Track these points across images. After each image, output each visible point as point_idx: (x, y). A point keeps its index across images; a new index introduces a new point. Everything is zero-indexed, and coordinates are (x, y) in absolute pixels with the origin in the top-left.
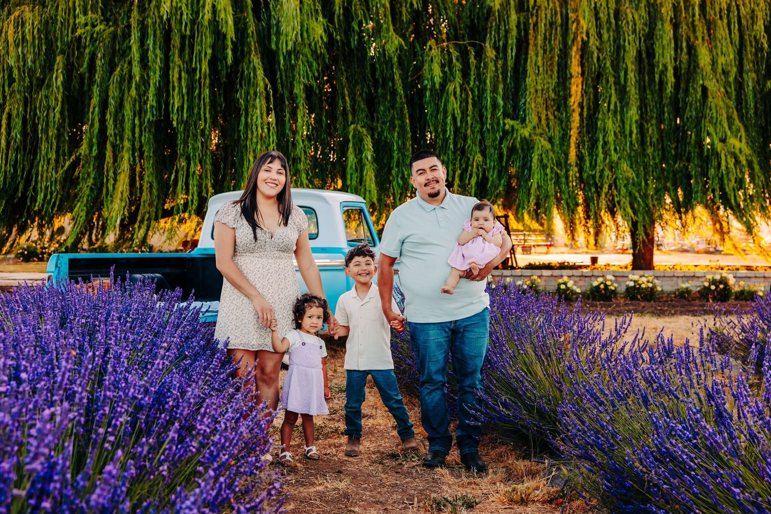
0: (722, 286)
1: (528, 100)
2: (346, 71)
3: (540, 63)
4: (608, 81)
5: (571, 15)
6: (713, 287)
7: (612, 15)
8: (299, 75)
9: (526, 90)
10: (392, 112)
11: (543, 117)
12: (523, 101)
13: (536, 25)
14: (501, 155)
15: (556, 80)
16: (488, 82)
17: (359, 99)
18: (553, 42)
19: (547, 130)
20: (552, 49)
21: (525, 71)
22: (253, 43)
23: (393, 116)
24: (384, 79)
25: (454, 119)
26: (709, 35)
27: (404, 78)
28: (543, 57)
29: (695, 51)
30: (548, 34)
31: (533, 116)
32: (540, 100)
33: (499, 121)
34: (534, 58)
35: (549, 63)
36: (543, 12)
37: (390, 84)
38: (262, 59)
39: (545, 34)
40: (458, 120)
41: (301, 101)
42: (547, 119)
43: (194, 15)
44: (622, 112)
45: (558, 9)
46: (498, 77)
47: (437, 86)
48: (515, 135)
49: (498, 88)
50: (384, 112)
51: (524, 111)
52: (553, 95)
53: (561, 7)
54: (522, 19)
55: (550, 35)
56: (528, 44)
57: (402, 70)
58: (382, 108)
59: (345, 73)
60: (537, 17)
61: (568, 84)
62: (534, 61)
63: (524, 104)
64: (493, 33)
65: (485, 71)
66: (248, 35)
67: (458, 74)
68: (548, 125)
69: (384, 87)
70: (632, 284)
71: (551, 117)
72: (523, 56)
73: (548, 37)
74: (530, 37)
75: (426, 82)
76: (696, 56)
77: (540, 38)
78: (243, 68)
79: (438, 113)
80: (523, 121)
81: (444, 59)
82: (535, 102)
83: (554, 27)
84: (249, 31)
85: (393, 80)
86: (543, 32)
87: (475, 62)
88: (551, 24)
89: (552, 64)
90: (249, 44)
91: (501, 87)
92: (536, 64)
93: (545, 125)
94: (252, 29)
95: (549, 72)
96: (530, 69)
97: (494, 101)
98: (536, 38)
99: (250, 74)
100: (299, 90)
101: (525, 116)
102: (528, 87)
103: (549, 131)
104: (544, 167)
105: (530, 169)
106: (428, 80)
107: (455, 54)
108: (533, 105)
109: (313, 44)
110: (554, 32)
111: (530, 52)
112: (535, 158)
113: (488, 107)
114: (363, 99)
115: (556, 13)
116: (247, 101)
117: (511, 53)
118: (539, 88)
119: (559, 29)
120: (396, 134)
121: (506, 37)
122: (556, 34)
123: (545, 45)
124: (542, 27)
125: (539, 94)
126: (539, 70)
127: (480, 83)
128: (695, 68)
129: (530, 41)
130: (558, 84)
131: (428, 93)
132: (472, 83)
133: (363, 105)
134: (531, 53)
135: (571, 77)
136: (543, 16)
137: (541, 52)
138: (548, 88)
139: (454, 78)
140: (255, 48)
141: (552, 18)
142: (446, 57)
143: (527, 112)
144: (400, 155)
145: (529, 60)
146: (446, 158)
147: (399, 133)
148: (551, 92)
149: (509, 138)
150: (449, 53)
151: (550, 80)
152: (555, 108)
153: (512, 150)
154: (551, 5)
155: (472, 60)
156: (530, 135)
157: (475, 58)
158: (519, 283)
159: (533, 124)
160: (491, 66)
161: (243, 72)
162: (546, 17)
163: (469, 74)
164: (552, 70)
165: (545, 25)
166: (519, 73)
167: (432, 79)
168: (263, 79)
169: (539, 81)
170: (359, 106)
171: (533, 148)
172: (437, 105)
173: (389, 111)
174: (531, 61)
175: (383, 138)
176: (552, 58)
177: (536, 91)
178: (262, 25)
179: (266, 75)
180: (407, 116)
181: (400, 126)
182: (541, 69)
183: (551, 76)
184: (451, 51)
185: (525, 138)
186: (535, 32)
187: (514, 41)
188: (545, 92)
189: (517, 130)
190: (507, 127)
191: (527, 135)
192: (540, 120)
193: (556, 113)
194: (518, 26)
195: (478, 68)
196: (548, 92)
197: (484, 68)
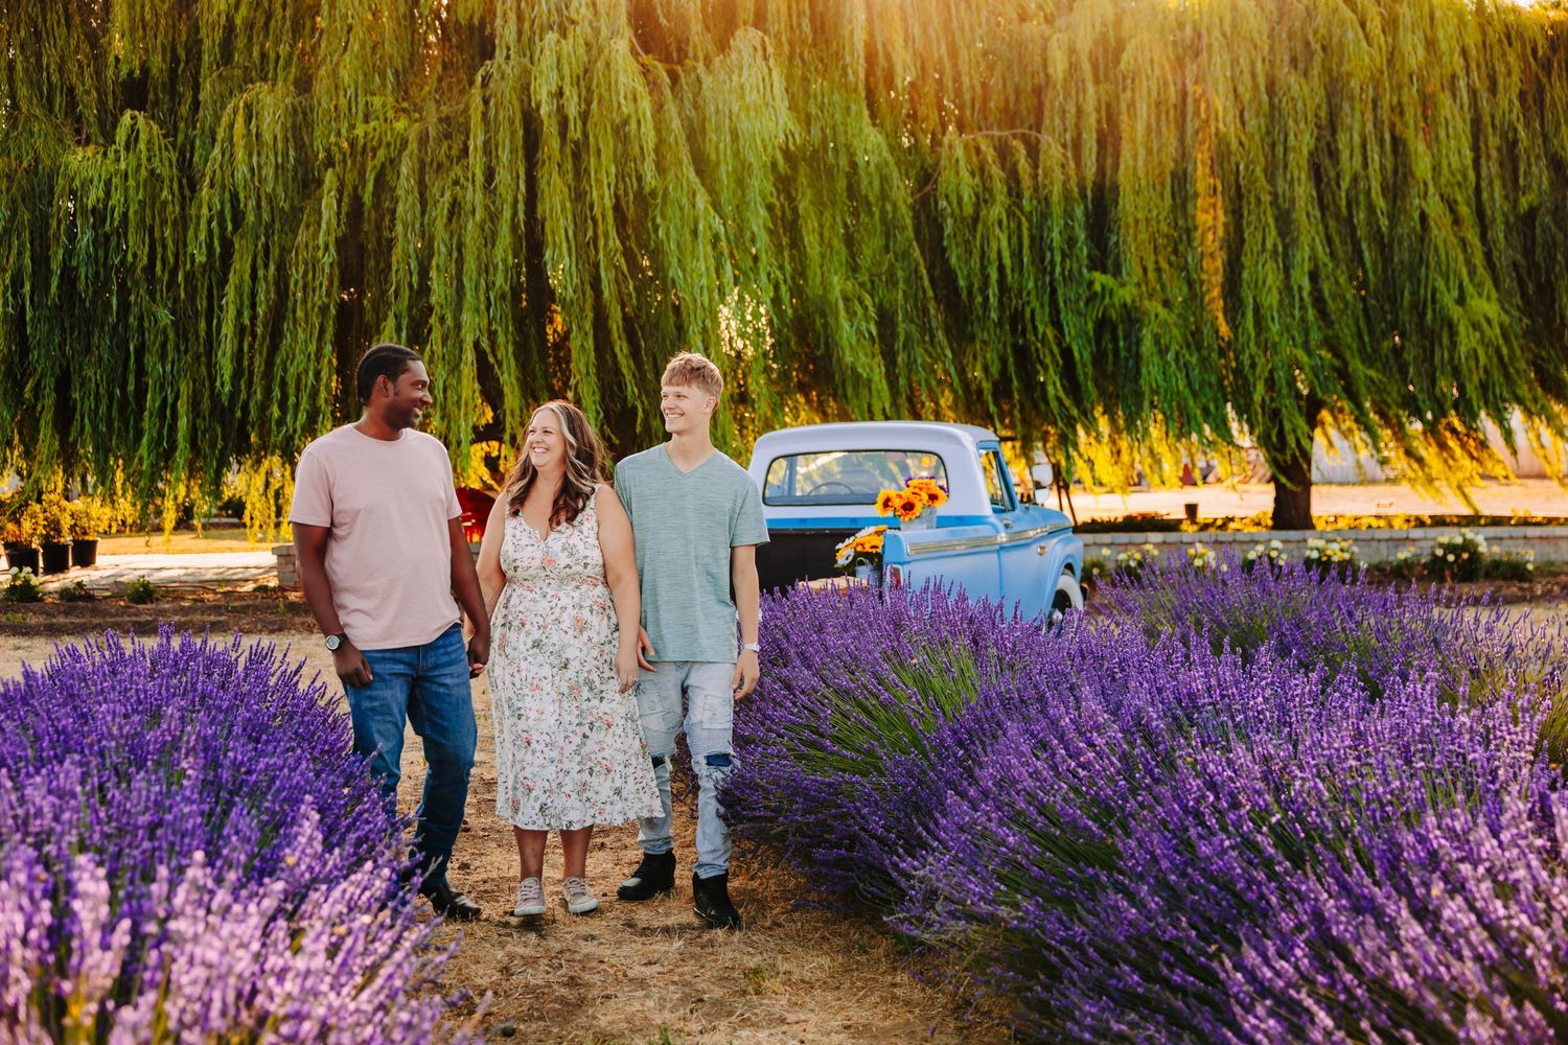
0: (1465, 556)
1: (1124, 237)
2: (810, 187)
3: (1141, 173)
4: (1258, 200)
5: (1190, 88)
6: (1451, 558)
7: (1263, 88)
9: (1119, 219)
10: (887, 257)
11: (1151, 267)
12: (1114, 239)
13: (1132, 105)
15: (1170, 201)
16: (1054, 200)
17: (828, 234)
18: (1163, 135)
19: (1159, 288)
20: (1162, 148)
21: (1117, 186)
23: (891, 266)
25: (1001, 269)
26: (1425, 118)
28: (1146, 162)
29: (1405, 146)
30: (1153, 121)
31: (1133, 264)
32: (1143, 237)
34: (1131, 162)
35: (1156, 173)
36: (1145, 84)
39: (1148, 121)
40: (1007, 271)
42: (1158, 270)
44: (1286, 255)
45: (1170, 77)
46: (1071, 192)
47: (967, 210)
48: (1108, 300)
49: (1073, 211)
50: (872, 257)
51: (1117, 257)
52: (1164, 227)
53: (1174, 73)
54: (1104, 96)
55: (1158, 123)
56: (1119, 138)
60: (1133, 90)
61: (1190, 208)
62: (1131, 167)
63: (1117, 244)
64: (1055, 119)
65: (1047, 181)
67: (1000, 190)
68: (1160, 278)
70: (1315, 555)
71: (1164, 265)
72: (1110, 160)
73: (1154, 126)
74: (1123, 126)
75: (943, 203)
76: (1406, 154)
77: (1140, 129)
79: (970, 256)
80: (1117, 273)
81: (973, 164)
82: (1135, 240)
83: (1163, 108)
86: (1145, 117)
87: (1027, 167)
88: (1158, 105)
89: (1162, 175)
91: (1078, 210)
92: (1133, 173)
93: (1153, 280)
95: (1158, 188)
96: (1125, 183)
97: (1068, 233)
101: (1119, 266)
102: (1122, 214)
103: (1163, 291)
104: (1162, 352)
105: (1138, 357)
106: (947, 198)
107: (990, 154)
108: (1132, 246)
110: (1163, 117)
111: (1123, 152)
112: (1147, 336)
113: (1055, 242)
115: (1166, 84)
117: (1090, 155)
118: (1141, 216)
119: (1172, 112)
121: (1078, 126)
122: (1168, 121)
123: (1150, 140)
124: (1142, 110)
125: (1142, 226)
126: (1140, 186)
127: (1039, 203)
128: (1405, 176)
129: (1123, 134)
130: (1174, 208)
131: (950, 221)
132: (1026, 205)
134: (1126, 153)
135: (1196, 195)
136: (1145, 91)
137: (1142, 152)
138: (1157, 216)
139: (991, 195)
141: (1159, 94)
142: (974, 159)
143: (1122, 258)
145: (1122, 167)
148: (1162, 222)
149: (1095, 304)
150: (978, 150)
151: (1159, 203)
152: (1169, 249)
153: (1103, 322)
154: (1157, 71)
155: (1023, 165)
156: (1133, 300)
157: (1027, 163)
158: (1122, 556)
159: (1136, 280)
160: (1058, 175)
162: (1149, 94)
163: (1020, 189)
164: (1163, 185)
165: (1149, 106)
166: (1103, 191)
169: (1141, 204)
171: (1140, 321)
172: (968, 243)
174: (1126, 167)
176: (1161, 164)
177: (1137, 222)
181: (906, 281)
182: (1144, 183)
183: (1162, 194)
184: (983, 148)
185: (1125, 305)
186: (1130, 118)
187: (1095, 136)
188: (1154, 223)
189: (1111, 291)
190: (1098, 287)
191: (1129, 300)
192: (1145, 271)
193: (1173, 258)
194: (1098, 111)
195: (1034, 177)
196: (1158, 222)
197: (1045, 176)
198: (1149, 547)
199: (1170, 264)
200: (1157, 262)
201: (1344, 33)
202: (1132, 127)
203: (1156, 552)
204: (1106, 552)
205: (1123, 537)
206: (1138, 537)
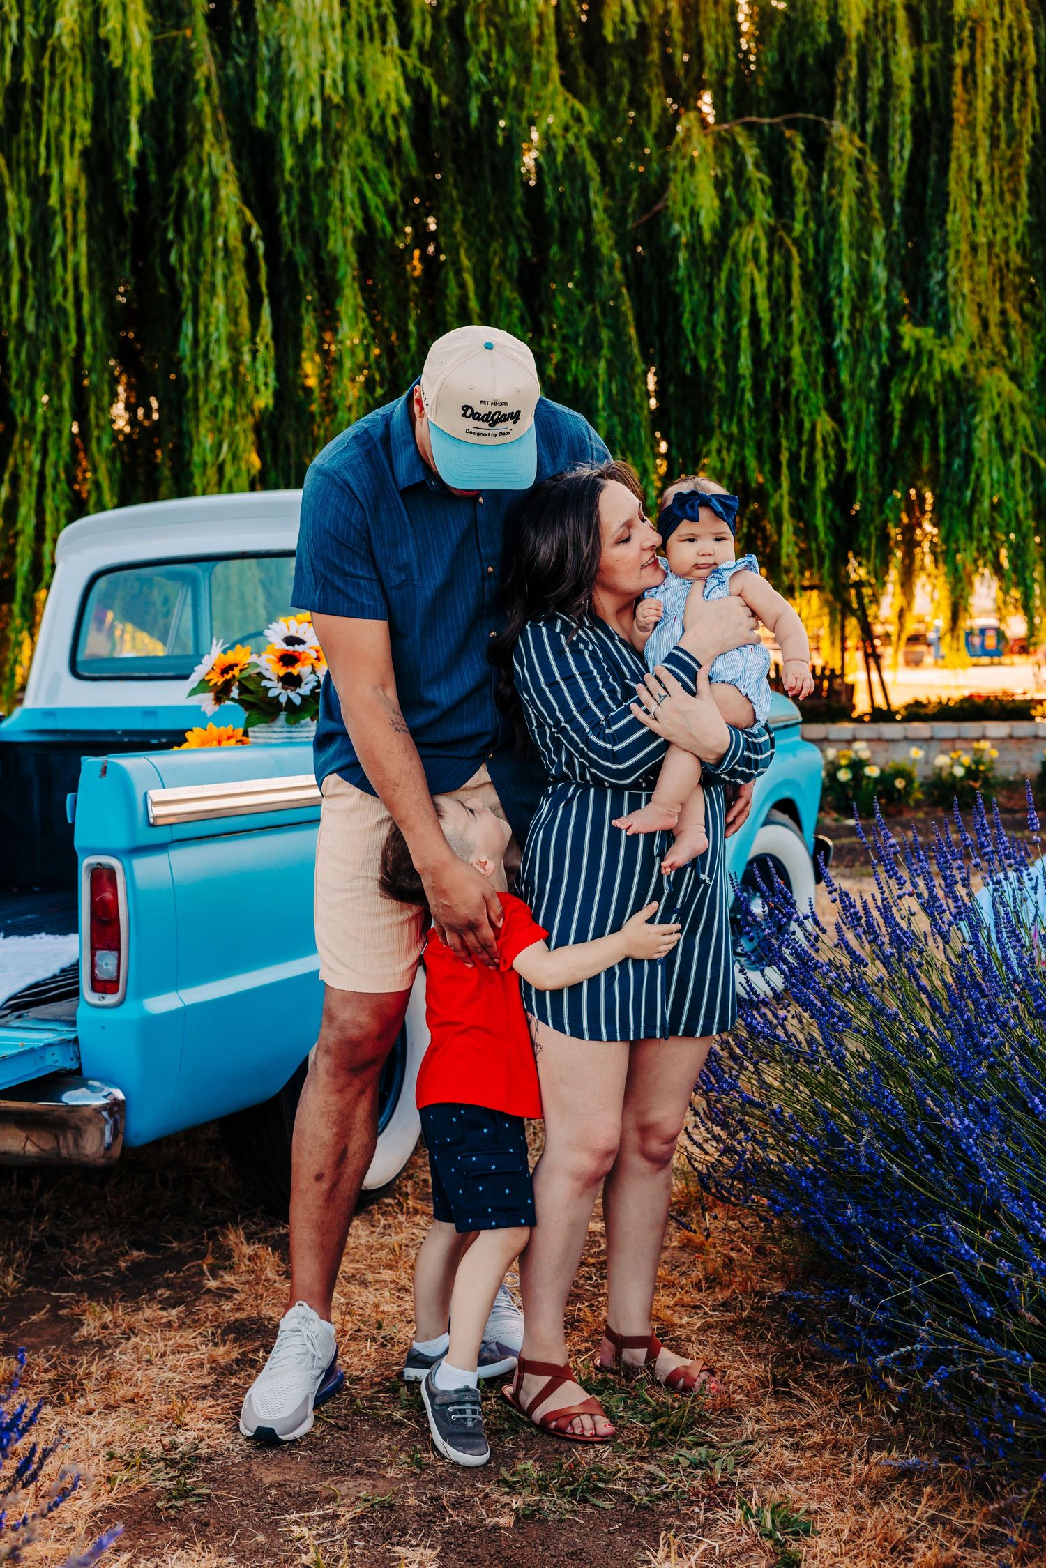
1: (953, 272)
2: (464, 203)
3: (982, 174)
8: (342, 200)
9: (946, 245)
10: (589, 308)
11: (994, 318)
12: (938, 276)
13: (970, 69)
14: (884, 420)
15: (1027, 217)
16: (844, 219)
17: (496, 276)
18: (1015, 115)
19: (1005, 352)
20: (1014, 136)
21: (943, 197)
22: (208, 110)
23: (594, 320)
24: (564, 223)
25: (755, 323)
27: (617, 218)
28: (991, 157)
30: (1001, 95)
31: (968, 315)
32: (984, 272)
33: (876, 326)
34: (966, 159)
35: (1006, 173)
36: (990, 35)
37: (580, 236)
38: (237, 156)
39: (994, 95)
40: (765, 328)
41: (347, 273)
42: (1005, 324)
43: (42, 29)
45: (1029, 27)
46: (869, 208)
47: (707, 236)
48: (924, 368)
49: (871, 238)
50: (567, 309)
51: (944, 302)
52: (1016, 259)
54: (926, 62)
55: (1009, 97)
56: (950, 122)
57: (611, 196)
58: (560, 301)
59: (459, 208)
60: (972, 48)
62: (966, 167)
63: (943, 284)
64: (851, 97)
65: (834, 192)
66: (196, 84)
67: (761, 204)
68: (1006, 340)
69: (564, 244)
71: (1014, 317)
72: (934, 158)
73: (1002, 102)
74: (956, 103)
75: (676, 227)
77: (981, 107)
78: (182, 182)
79: (712, 310)
80: (942, 328)
81: (722, 166)
82: (971, 278)
83: (1018, 75)
84: (199, 76)
85: (587, 223)
86: (990, 88)
87: (805, 170)
88: (1010, 67)
89: (1014, 176)
90: (198, 114)
91: (879, 236)
92: (971, 177)
93: (997, 340)
94: (205, 68)
95: (1008, 197)
96: (957, 189)
97: (863, 269)
98: (970, 106)
99: (201, 196)
100: (341, 242)
101: (946, 316)
102: (951, 238)
103: (1010, 357)
104: (1006, 451)
105: (969, 456)
106: (682, 219)
107: (751, 153)
108: (966, 287)
109: (376, 118)
110: (1017, 88)
111: (955, 143)
112: (983, 425)
113: (845, 285)
114: (509, 275)
115: (1022, 38)
116: (196, 273)
117: (902, 149)
118: (982, 239)
119: (1029, 80)
120: (602, 367)
121: (884, 109)
122: (1024, 93)
123: (996, 124)
124: (986, 77)
125: (983, 256)
126: (979, 193)
127: (819, 225)
129: (956, 115)
130: (1030, 230)
131: (682, 256)
132: (798, 227)
133: (510, 293)
134: (960, 144)
136: (990, 46)
137: (985, 142)
138: (1006, 240)
139: (751, 214)
140: (217, 124)
141: (1011, 52)
142: (728, 160)
143: (951, 303)
144: (616, 420)
145: (953, 166)
146: (735, 429)
147: (610, 363)
148: (1013, 249)
149: (907, 374)
150: (737, 151)
151: (1010, 220)
152: (1022, 293)
153: (915, 405)
154: (1009, 15)
155: (798, 165)
156: (964, 368)
157: (806, 163)
158: (942, 760)
159: (969, 337)
160: (851, 181)
161: (183, 192)
162: (996, 51)
163: (791, 205)
164: (1016, 194)
165: (995, 70)
166: (922, 204)
167: (694, 214)
168: (240, 212)
169: (981, 222)
170: (499, 295)
171: (975, 399)
172: (709, 288)
173: (581, 307)
174: (960, 167)
175: (570, 378)
176: (1013, 160)
177: (974, 248)
178: (236, 65)
179: (246, 200)
180: (630, 317)
181: (613, 346)
182: (986, 188)
183: (1014, 208)
184: (741, 141)
185: (950, 375)
186: (966, 90)
187: (908, 117)
188: (997, 250)
189: (931, 353)
190: (907, 344)
191: (957, 366)
192: (985, 324)
193: (1027, 307)
194: (916, 79)
195: (814, 186)
196: (1006, 251)
197: (832, 184)
198: (985, 745)
199: (1024, 316)
200: (1003, 312)
202: (970, 104)
203: (995, 754)
204: (916, 753)
205: (947, 729)
206: (971, 728)
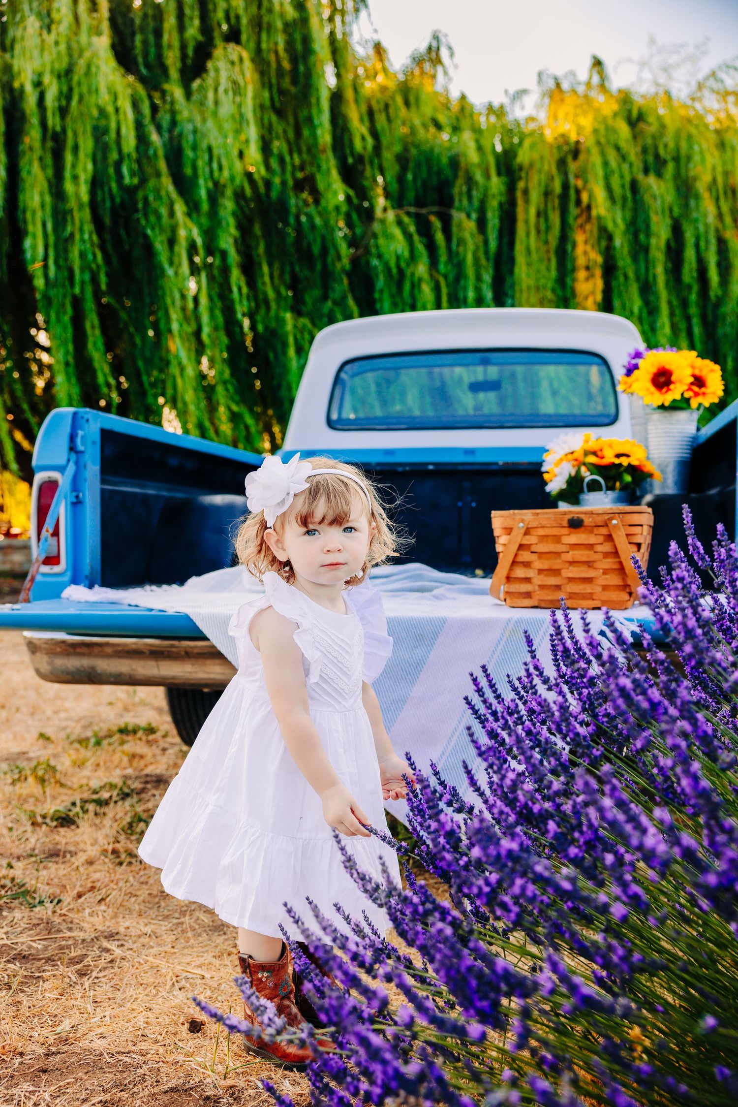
3: (532, 247)
5: (572, 180)
7: (627, 186)
12: (509, 301)
13: (526, 192)
15: (555, 273)
16: (469, 264)
17: (278, 282)
20: (548, 229)
21: (512, 260)
28: (537, 239)
30: (542, 206)
32: (534, 301)
34: (525, 241)
35: (544, 249)
36: (536, 176)
39: (538, 207)
45: (555, 174)
46: (480, 260)
47: (394, 271)
49: (482, 275)
50: (314, 303)
52: (549, 294)
53: (559, 170)
55: (546, 209)
56: (515, 220)
58: (308, 299)
61: (569, 281)
64: (464, 200)
65: (461, 250)
67: (425, 253)
73: (543, 210)
74: (519, 209)
75: (374, 262)
77: (533, 212)
83: (550, 198)
84: (151, 140)
86: (536, 203)
87: (442, 237)
88: (546, 193)
89: (548, 251)
90: (153, 161)
92: (526, 248)
94: (154, 137)
95: (546, 261)
96: (519, 256)
97: (478, 292)
98: (527, 211)
102: (517, 281)
107: (414, 226)
110: (550, 203)
111: (518, 230)
113: (469, 301)
114: (284, 282)
115: (552, 178)
117: (493, 231)
118: (532, 282)
119: (557, 200)
121: (482, 207)
122: (554, 207)
123: (539, 222)
124: (535, 196)
125: (533, 291)
127: (453, 268)
129: (519, 216)
130: (558, 279)
131: (381, 279)
132: (443, 267)
133: (284, 292)
134: (521, 231)
135: (574, 270)
136: (536, 181)
137: (534, 231)
138: (544, 283)
140: (165, 167)
141: (547, 186)
148: (549, 289)
151: (547, 274)
154: (546, 166)
155: (439, 237)
157: (443, 234)
160: (471, 243)
162: (539, 184)
163: (438, 255)
164: (549, 260)
165: (539, 194)
166: (500, 263)
168: (183, 219)
169: (532, 272)
170: (279, 293)
173: (322, 302)
174: (521, 243)
176: (548, 243)
177: (529, 288)
182: (534, 256)
183: (549, 268)
184: (406, 220)
186: (524, 202)
187: (497, 215)
194: (500, 195)
195: (448, 246)
196: (545, 290)
197: (458, 245)
201: (690, 147)
